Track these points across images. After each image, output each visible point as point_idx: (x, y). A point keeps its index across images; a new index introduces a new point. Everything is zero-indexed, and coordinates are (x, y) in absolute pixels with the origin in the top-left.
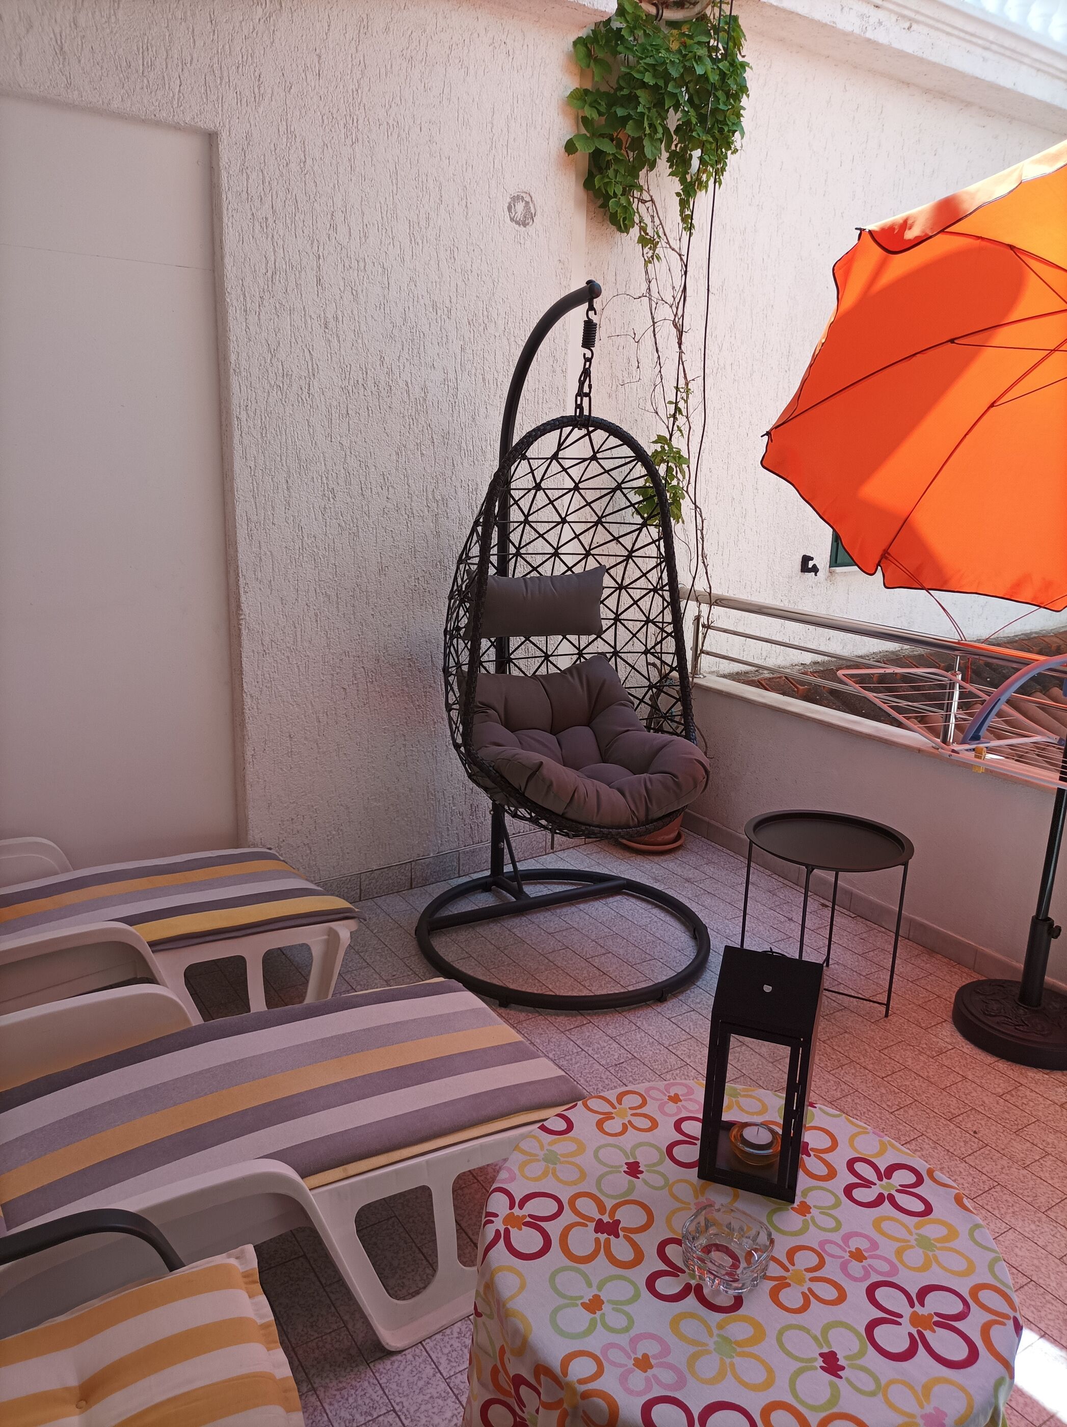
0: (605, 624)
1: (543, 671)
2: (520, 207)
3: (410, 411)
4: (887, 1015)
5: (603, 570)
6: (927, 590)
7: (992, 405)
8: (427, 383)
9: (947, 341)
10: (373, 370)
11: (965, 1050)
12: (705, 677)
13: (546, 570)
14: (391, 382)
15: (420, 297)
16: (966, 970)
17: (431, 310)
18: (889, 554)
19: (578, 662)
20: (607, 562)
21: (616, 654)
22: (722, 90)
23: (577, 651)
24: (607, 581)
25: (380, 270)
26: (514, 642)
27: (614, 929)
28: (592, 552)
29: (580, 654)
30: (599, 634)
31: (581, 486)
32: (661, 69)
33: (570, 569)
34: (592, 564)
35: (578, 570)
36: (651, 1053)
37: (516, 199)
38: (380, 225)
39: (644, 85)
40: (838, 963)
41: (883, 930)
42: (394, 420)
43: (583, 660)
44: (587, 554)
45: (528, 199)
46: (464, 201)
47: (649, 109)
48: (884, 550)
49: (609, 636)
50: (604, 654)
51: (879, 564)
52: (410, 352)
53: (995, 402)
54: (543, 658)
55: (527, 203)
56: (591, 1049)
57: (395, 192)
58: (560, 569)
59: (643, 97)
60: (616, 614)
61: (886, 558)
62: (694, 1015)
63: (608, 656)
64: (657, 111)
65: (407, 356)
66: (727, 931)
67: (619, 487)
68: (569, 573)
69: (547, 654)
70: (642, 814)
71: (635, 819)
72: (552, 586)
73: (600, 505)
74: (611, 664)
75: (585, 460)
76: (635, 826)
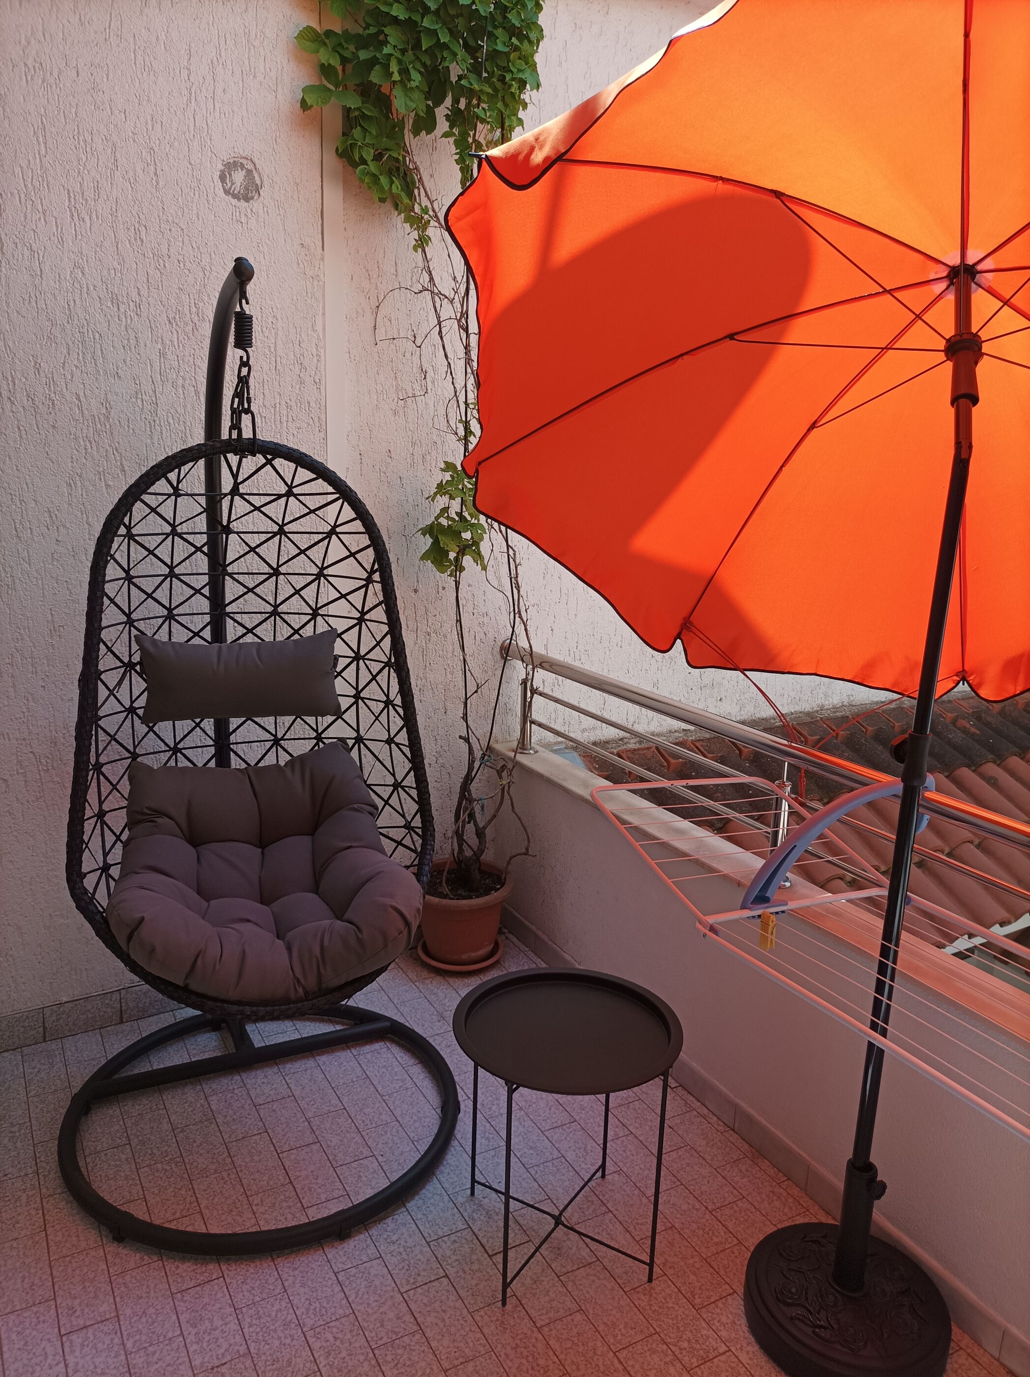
0: (344, 703)
1: (270, 760)
2: (239, 177)
3: (85, 431)
4: (650, 1280)
5: (334, 635)
6: (743, 671)
7: (813, 426)
8: (109, 396)
9: (725, 337)
10: (24, 380)
11: (744, 1357)
12: (536, 752)
13: (265, 632)
14: (53, 395)
15: (92, 288)
16: (795, 1191)
17: (109, 304)
18: (691, 623)
19: (317, 748)
20: (340, 625)
21: (359, 740)
22: (504, 28)
23: (314, 734)
24: (339, 648)
25: (27, 253)
26: (234, 722)
27: (345, 1100)
28: (320, 612)
29: (319, 738)
30: (339, 714)
31: (286, 528)
33: (296, 632)
34: (322, 627)
35: (308, 631)
36: (277, 1343)
37: (231, 166)
38: (23, 196)
39: (395, 20)
40: (619, 1172)
41: (706, 1111)
42: (61, 442)
43: (321, 745)
44: (315, 614)
45: (250, 166)
46: (152, 168)
47: (403, 51)
48: (685, 618)
49: (350, 716)
50: (342, 740)
51: (679, 636)
52: (81, 358)
53: (816, 422)
54: (271, 743)
55: (249, 172)
56: (194, 1331)
57: (43, 152)
58: (284, 632)
60: (356, 689)
61: (688, 629)
62: (376, 1267)
63: (350, 743)
64: (414, 54)
65: (76, 362)
66: (494, 1108)
67: (333, 532)
68: (296, 637)
69: (275, 736)
70: (311, 983)
71: (300, 990)
72: (256, 656)
73: (316, 554)
74: (354, 754)
75: (280, 496)
76: (300, 1000)
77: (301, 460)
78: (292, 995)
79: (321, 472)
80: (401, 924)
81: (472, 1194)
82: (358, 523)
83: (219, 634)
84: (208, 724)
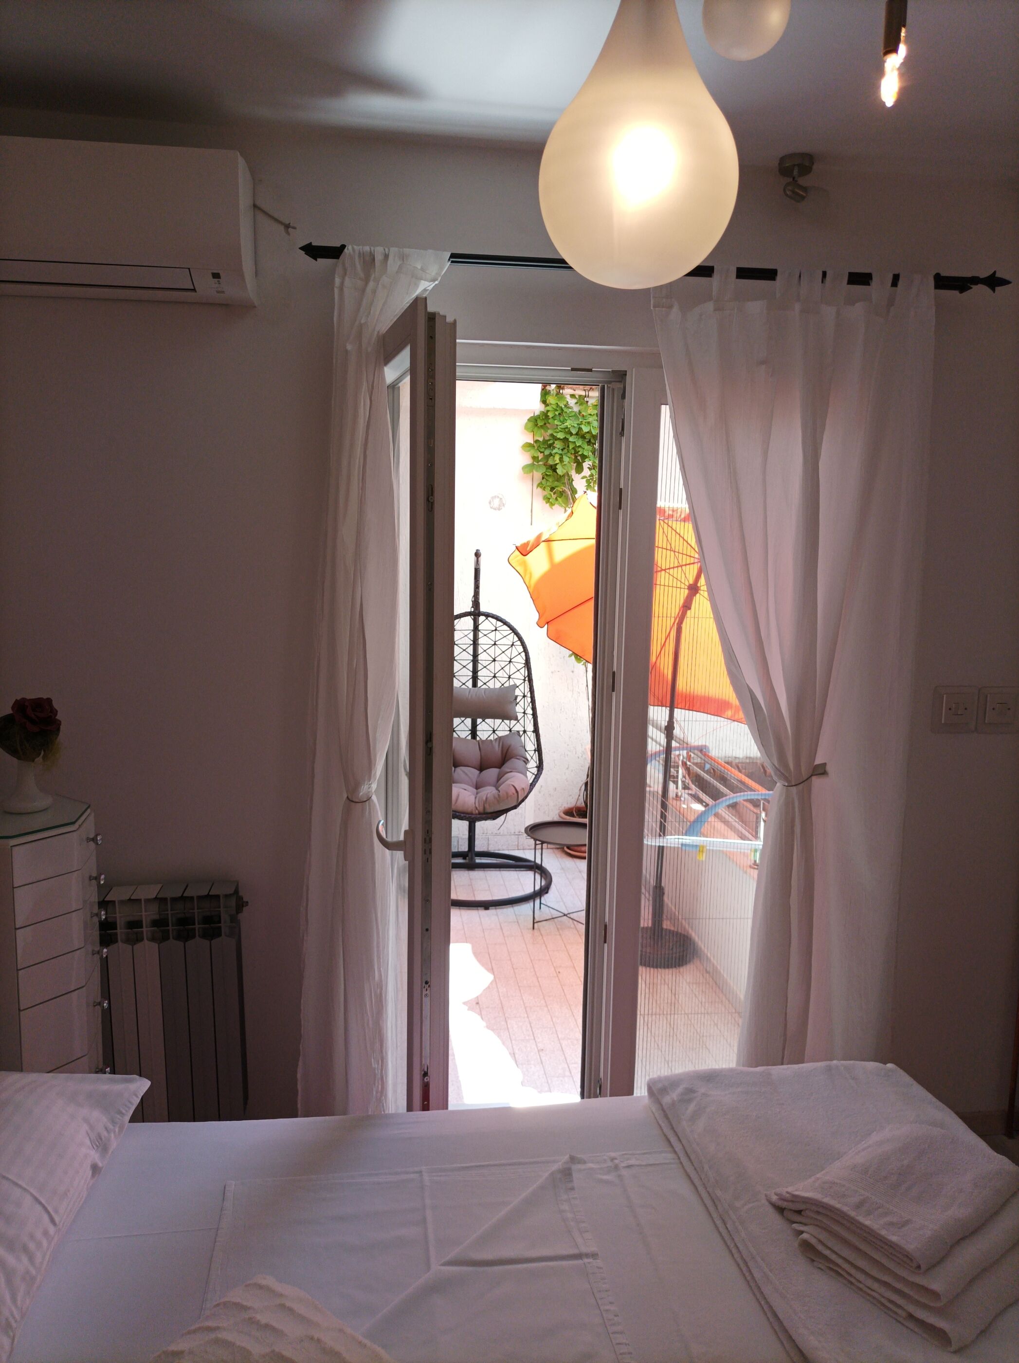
1: (492, 738)
2: (496, 502)
5: (516, 686)
13: (491, 685)
19: (509, 734)
20: (518, 682)
21: (525, 732)
23: (508, 728)
26: (479, 721)
27: (507, 881)
29: (510, 730)
30: (518, 720)
32: (567, 430)
33: (502, 685)
34: (512, 683)
35: (507, 685)
37: (494, 498)
43: (511, 733)
44: (509, 677)
45: (501, 497)
50: (518, 732)
54: (491, 732)
55: (501, 499)
58: (498, 685)
59: (558, 445)
60: (525, 710)
63: (521, 733)
67: (512, 645)
68: (503, 687)
69: (494, 729)
70: (481, 809)
71: (477, 811)
72: (483, 694)
73: (508, 653)
74: (523, 738)
75: (493, 631)
76: (476, 814)
77: (498, 618)
78: (474, 812)
79: (505, 623)
80: (514, 791)
81: (540, 908)
82: (519, 642)
83: (475, 684)
84: (468, 721)
